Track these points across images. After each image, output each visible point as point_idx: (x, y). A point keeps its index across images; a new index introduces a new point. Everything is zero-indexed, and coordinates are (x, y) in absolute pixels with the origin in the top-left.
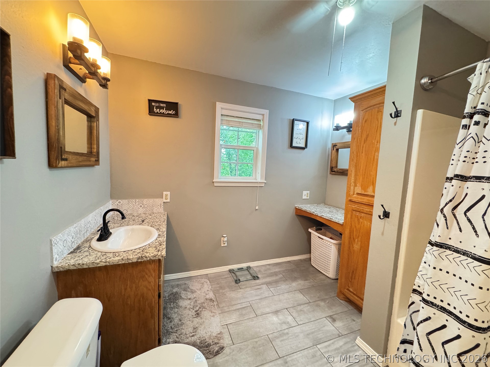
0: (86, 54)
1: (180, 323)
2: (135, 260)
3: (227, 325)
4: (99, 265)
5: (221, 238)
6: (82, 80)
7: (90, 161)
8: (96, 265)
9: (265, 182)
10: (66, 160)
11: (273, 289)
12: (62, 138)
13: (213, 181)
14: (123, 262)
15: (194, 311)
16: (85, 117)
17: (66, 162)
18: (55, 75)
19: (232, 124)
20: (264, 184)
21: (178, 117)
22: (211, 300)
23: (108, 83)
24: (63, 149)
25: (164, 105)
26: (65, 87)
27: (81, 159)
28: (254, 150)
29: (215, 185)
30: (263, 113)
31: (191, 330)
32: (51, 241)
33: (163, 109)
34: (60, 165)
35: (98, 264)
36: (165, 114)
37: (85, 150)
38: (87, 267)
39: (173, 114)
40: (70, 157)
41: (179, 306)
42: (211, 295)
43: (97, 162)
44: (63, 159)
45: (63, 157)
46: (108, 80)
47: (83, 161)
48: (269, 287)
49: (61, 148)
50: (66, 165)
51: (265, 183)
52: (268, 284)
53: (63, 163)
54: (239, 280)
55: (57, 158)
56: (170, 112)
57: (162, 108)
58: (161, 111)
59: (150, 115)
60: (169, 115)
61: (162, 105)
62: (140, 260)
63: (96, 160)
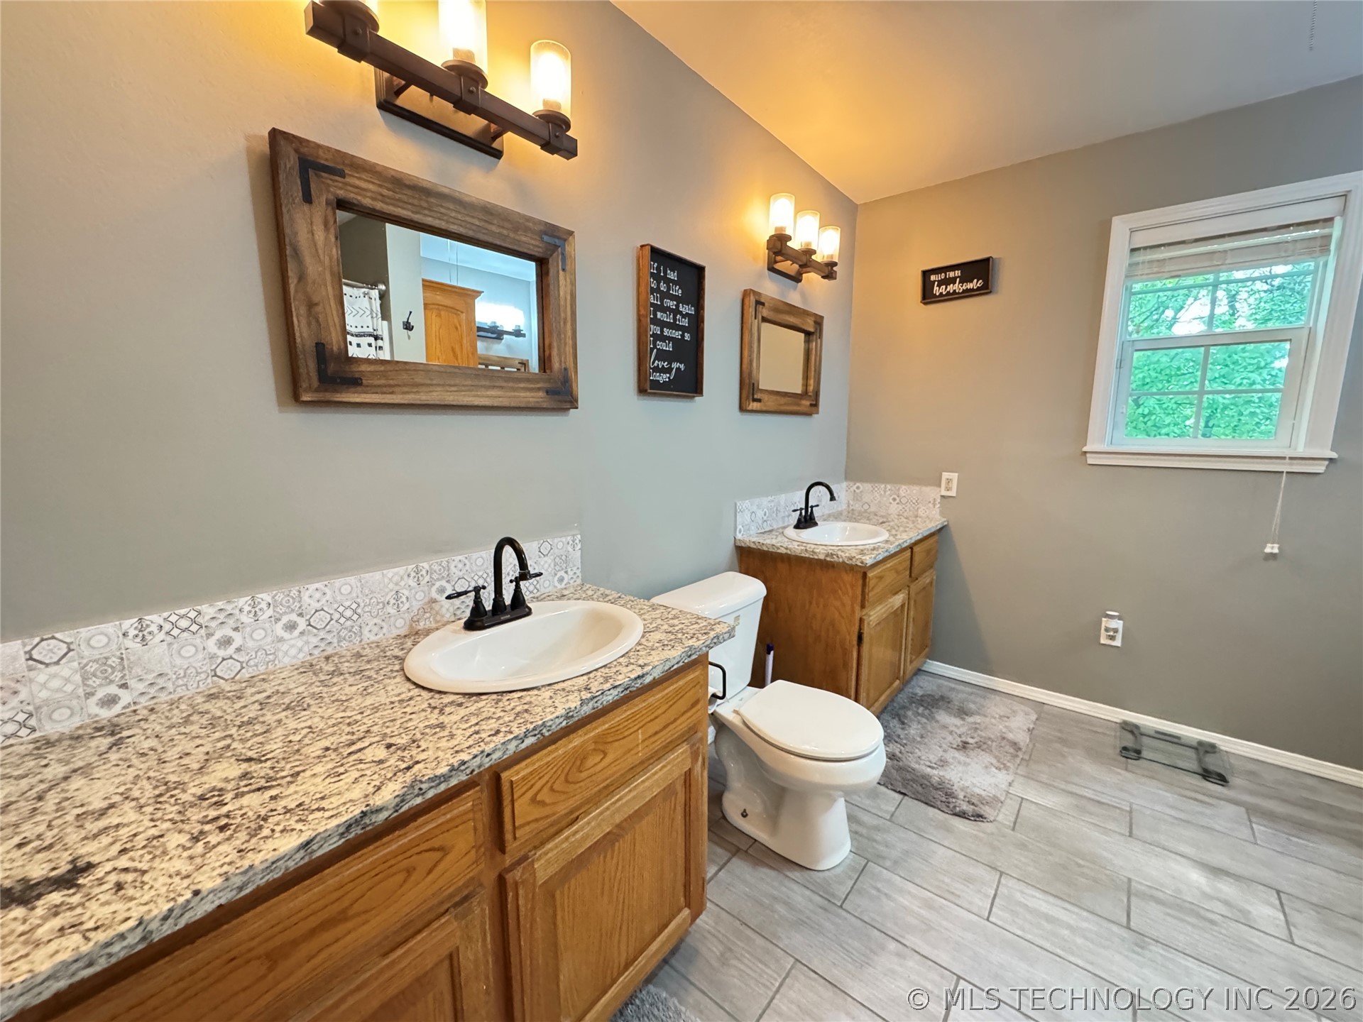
0: (789, 244)
1: (919, 739)
2: (822, 557)
3: (1022, 798)
4: (779, 551)
5: (1101, 621)
6: (797, 279)
7: (799, 405)
8: (775, 550)
9: (1334, 455)
10: (759, 400)
11: (1262, 828)
12: (754, 372)
13: (1085, 449)
14: (807, 555)
15: (959, 740)
16: (803, 335)
17: (759, 404)
18: (751, 290)
19: (1173, 268)
20: (1327, 463)
21: (991, 292)
22: (1014, 744)
23: (835, 268)
24: (756, 385)
25: (958, 273)
26: (763, 300)
27: (783, 400)
28: (1290, 340)
29: (1090, 461)
30: (1341, 189)
31: (933, 758)
32: (736, 504)
33: (954, 283)
34: (750, 408)
35: (778, 548)
36: (959, 293)
37: (799, 391)
38: (766, 549)
39: (979, 289)
40: (765, 397)
41: (933, 718)
42: (1022, 738)
43: (813, 408)
44: (755, 400)
45: (755, 397)
46: (835, 264)
47: (786, 404)
48: (1253, 819)
49: (753, 384)
50: (759, 408)
51: (1331, 460)
52: (1252, 810)
53: (755, 405)
54: (1138, 752)
55: (748, 398)
56: (970, 286)
57: (953, 281)
58: (948, 290)
59: (925, 304)
60: (968, 294)
61: (952, 274)
62: (828, 559)
63: (811, 405)
